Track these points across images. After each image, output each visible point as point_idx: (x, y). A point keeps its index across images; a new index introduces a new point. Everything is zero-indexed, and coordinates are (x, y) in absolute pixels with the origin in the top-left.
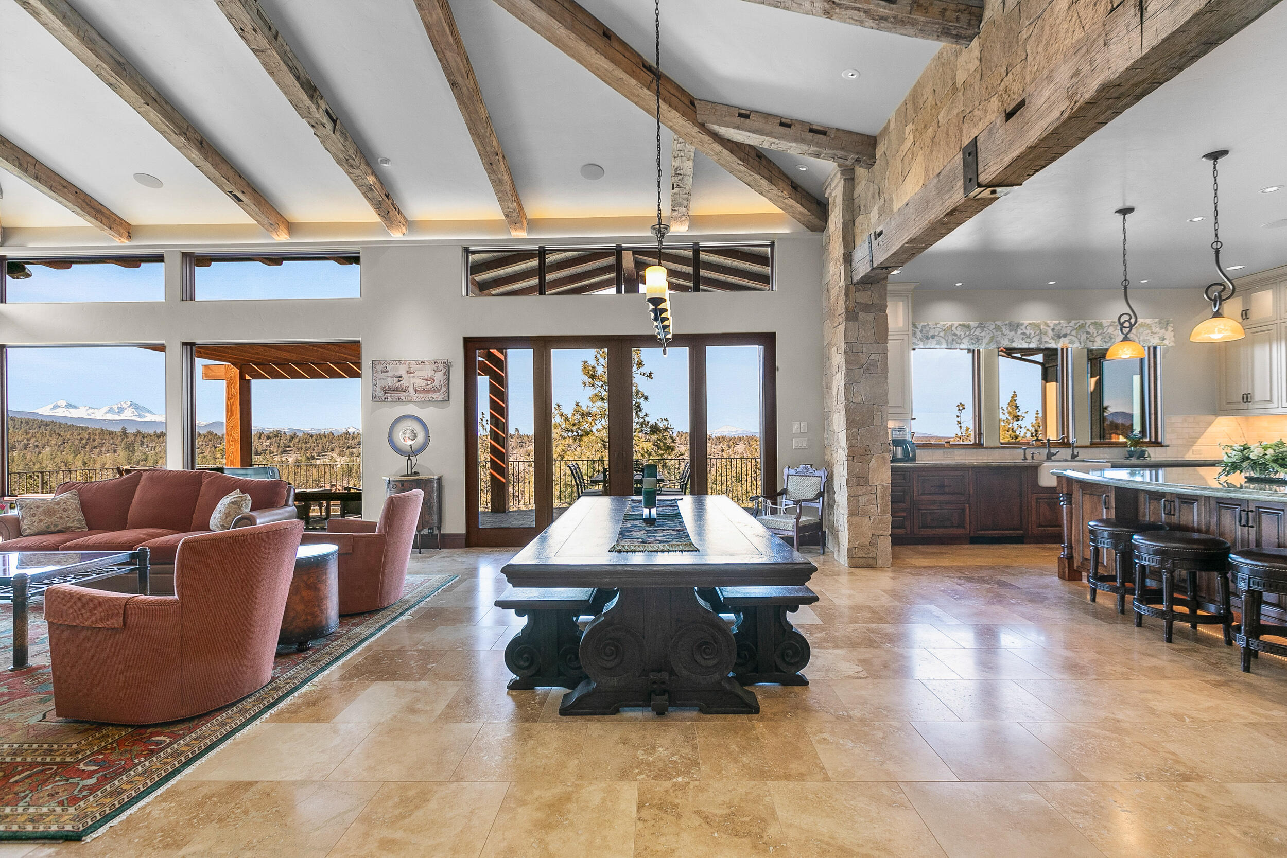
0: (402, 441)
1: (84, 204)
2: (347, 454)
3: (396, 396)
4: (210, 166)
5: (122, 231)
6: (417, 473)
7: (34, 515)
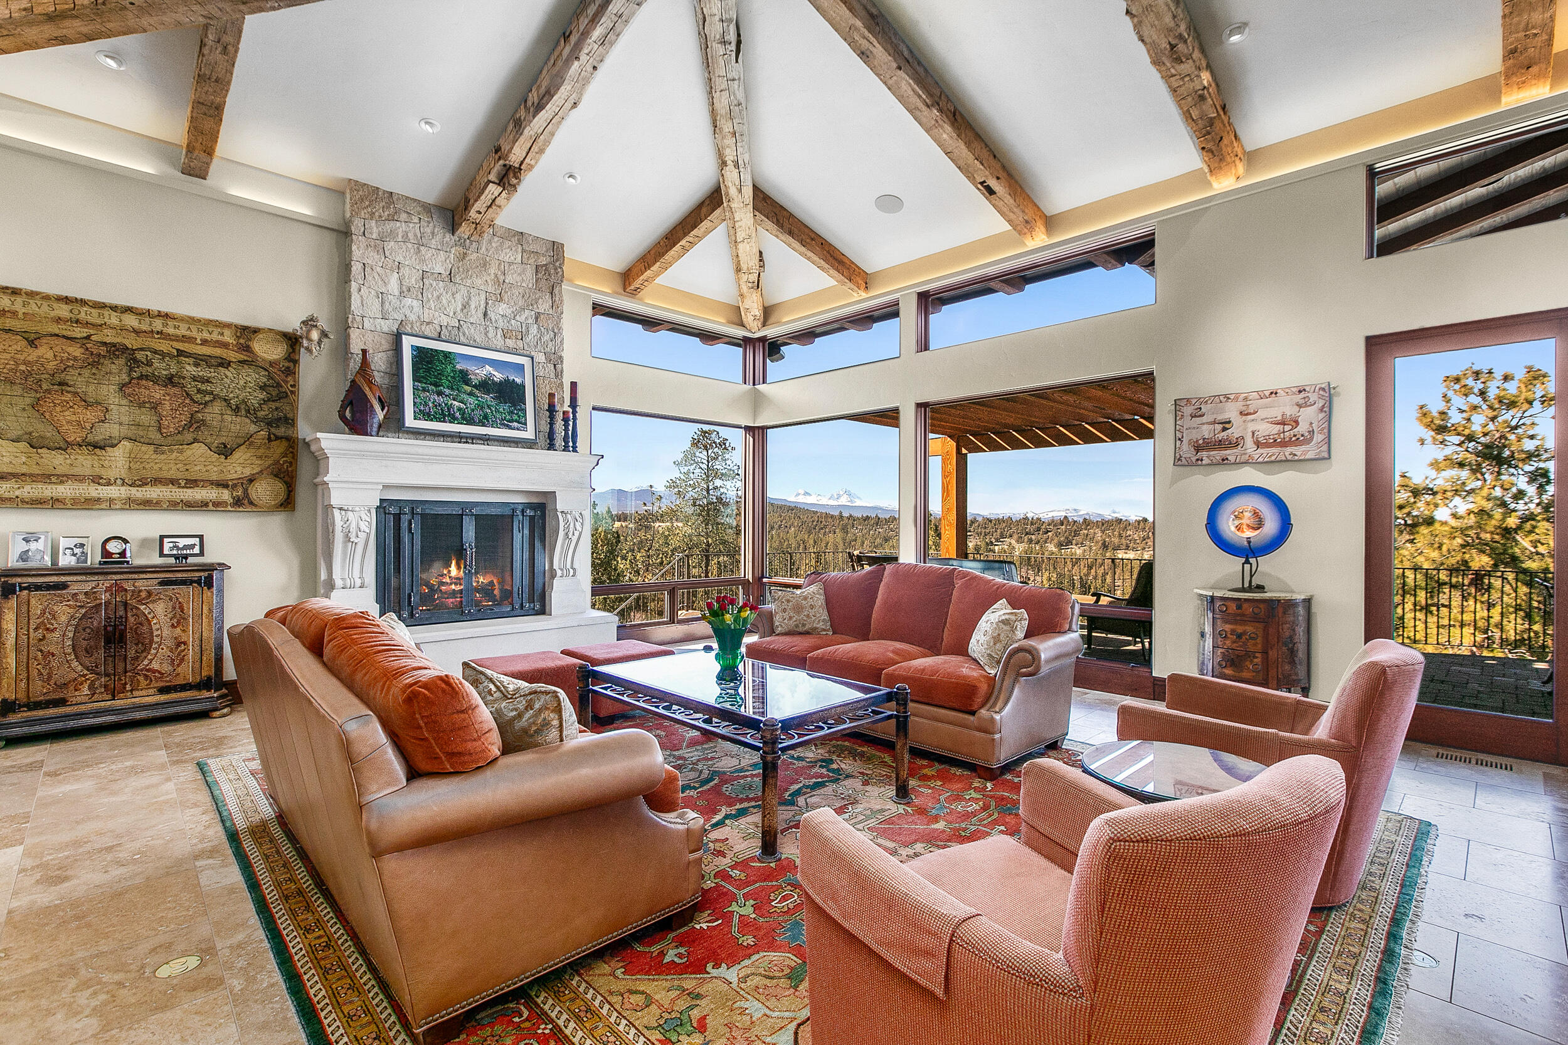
0: (1233, 529)
2: (1026, 540)
3: (1218, 455)
5: (860, 282)
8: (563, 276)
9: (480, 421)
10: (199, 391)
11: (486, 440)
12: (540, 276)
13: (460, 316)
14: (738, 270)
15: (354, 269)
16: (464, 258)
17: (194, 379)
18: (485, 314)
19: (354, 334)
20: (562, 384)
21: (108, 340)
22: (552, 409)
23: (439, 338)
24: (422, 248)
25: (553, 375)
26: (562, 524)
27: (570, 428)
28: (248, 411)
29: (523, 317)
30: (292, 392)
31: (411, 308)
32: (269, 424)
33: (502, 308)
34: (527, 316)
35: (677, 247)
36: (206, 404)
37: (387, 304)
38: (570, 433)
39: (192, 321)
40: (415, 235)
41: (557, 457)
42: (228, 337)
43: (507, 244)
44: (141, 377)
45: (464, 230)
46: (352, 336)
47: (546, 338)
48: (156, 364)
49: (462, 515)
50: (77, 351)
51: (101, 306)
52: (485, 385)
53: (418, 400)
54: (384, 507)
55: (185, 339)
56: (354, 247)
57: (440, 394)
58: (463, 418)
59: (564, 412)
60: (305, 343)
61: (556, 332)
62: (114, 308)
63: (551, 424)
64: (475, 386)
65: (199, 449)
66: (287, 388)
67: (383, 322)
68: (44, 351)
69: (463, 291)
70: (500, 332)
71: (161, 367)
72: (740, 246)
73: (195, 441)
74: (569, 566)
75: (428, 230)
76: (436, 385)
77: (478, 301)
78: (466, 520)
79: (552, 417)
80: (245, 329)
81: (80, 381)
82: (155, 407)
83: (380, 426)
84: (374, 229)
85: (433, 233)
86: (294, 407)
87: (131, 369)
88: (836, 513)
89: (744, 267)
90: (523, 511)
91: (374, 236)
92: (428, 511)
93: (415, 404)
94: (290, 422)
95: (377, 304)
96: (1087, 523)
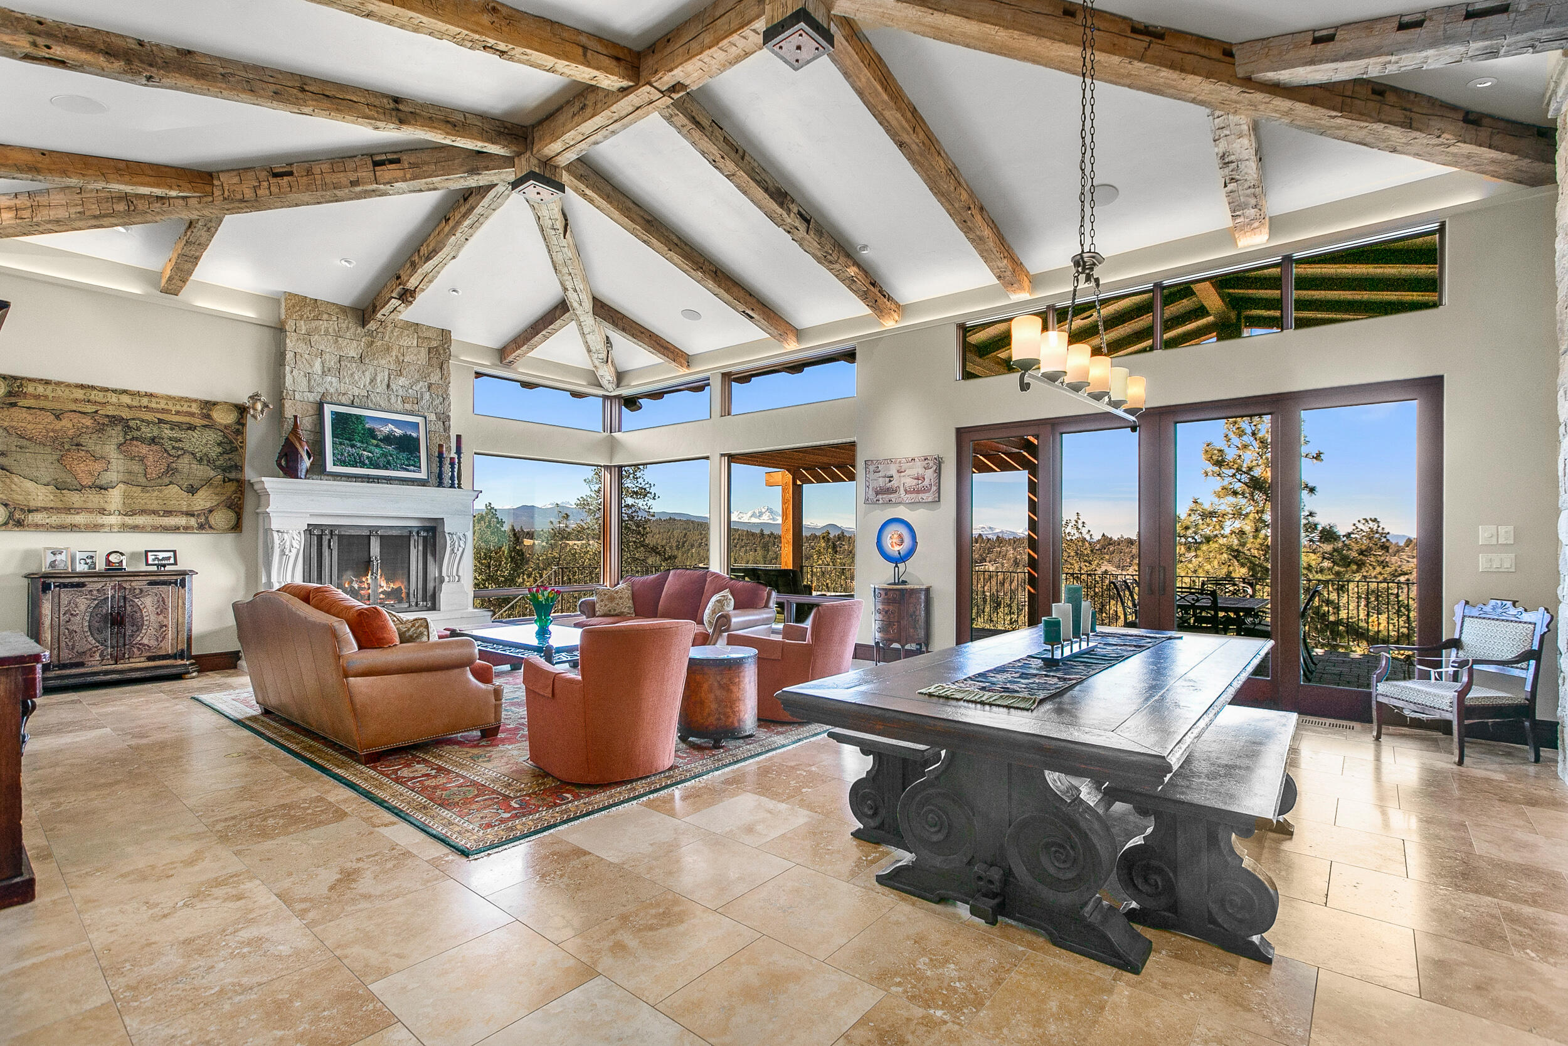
1: (655, 344)
3: (887, 497)
4: (722, 291)
5: (683, 361)
6: (904, 582)
7: (602, 601)
8: (450, 355)
9: (384, 466)
10: (173, 448)
11: (389, 480)
12: (431, 355)
13: (369, 388)
14: (589, 351)
15: (288, 356)
16: (372, 345)
17: (170, 439)
18: (388, 386)
19: (288, 404)
20: (449, 436)
21: (110, 413)
22: (441, 455)
23: (352, 405)
24: (339, 339)
25: (442, 430)
26: (449, 542)
27: (456, 470)
28: (209, 461)
29: (418, 387)
30: (241, 447)
31: (331, 383)
32: (224, 470)
33: (402, 381)
34: (421, 386)
35: (540, 335)
36: (178, 457)
37: (313, 381)
38: (456, 474)
39: (170, 398)
40: (334, 330)
41: (445, 493)
42: (195, 409)
43: (406, 332)
44: (133, 439)
45: (372, 325)
46: (286, 405)
47: (437, 402)
48: (143, 429)
49: (369, 536)
50: (88, 422)
51: (107, 390)
52: (388, 439)
53: (336, 452)
54: (310, 530)
55: (164, 411)
56: (288, 341)
57: (353, 446)
58: (371, 464)
59: (451, 458)
60: (252, 412)
61: (445, 398)
62: (114, 391)
63: (441, 467)
64: (381, 440)
65: (174, 489)
66: (237, 444)
67: (309, 394)
68: (65, 423)
69: (372, 369)
70: (400, 398)
71: (147, 432)
72: (588, 336)
73: (171, 483)
74: (455, 573)
75: (344, 326)
76: (350, 440)
77: (383, 377)
78: (373, 539)
79: (441, 462)
80: (207, 402)
81: (89, 442)
82: (142, 459)
83: (307, 471)
84: (303, 327)
85: (348, 328)
86: (242, 457)
87: (126, 433)
88: (758, 531)
89: (593, 349)
90: (418, 533)
91: (303, 332)
92: (343, 533)
93: (334, 454)
94: (239, 468)
95: (305, 382)
96: (1000, 540)
